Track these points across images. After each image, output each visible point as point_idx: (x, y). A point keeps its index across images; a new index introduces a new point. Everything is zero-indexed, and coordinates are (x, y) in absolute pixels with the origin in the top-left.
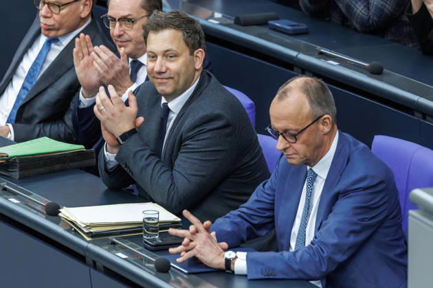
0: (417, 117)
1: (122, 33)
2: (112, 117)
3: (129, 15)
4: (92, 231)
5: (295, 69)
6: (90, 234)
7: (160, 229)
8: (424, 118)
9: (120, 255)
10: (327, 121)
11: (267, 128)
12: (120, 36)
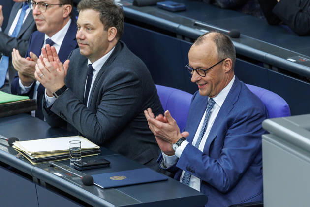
0: (266, 68)
2: (49, 80)
4: (36, 157)
5: (178, 36)
6: (35, 160)
7: (82, 155)
8: (271, 68)
9: (57, 174)
10: (229, 62)
11: (187, 66)
12: (37, 15)
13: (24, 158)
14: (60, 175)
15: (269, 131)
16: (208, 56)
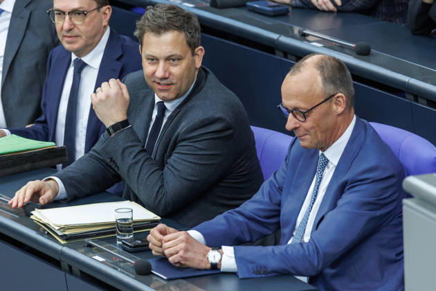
0: (409, 99)
1: (72, 27)
3: (81, 8)
4: (66, 233)
5: (277, 52)
6: (65, 237)
7: (135, 229)
8: (416, 100)
9: (97, 257)
10: (340, 99)
12: (70, 30)
13: (48, 233)
14: (101, 259)
15: (413, 194)
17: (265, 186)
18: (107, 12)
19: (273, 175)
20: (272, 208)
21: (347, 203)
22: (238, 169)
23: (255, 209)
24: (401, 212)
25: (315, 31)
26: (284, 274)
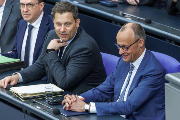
0: (167, 42)
1: (28, 10)
3: (31, 2)
4: (24, 97)
5: (112, 22)
6: (24, 99)
7: (53, 95)
8: (170, 42)
9: (37, 107)
10: (142, 41)
11: (116, 44)
12: (26, 12)
13: (17, 97)
14: (39, 108)
15: (169, 81)
16: (129, 38)
17: (108, 78)
18: (42, 5)
19: (111, 73)
20: (110, 87)
21: (142, 85)
22: (95, 70)
23: (104, 88)
24: (164, 89)
25: (128, 13)
26: (116, 114)
